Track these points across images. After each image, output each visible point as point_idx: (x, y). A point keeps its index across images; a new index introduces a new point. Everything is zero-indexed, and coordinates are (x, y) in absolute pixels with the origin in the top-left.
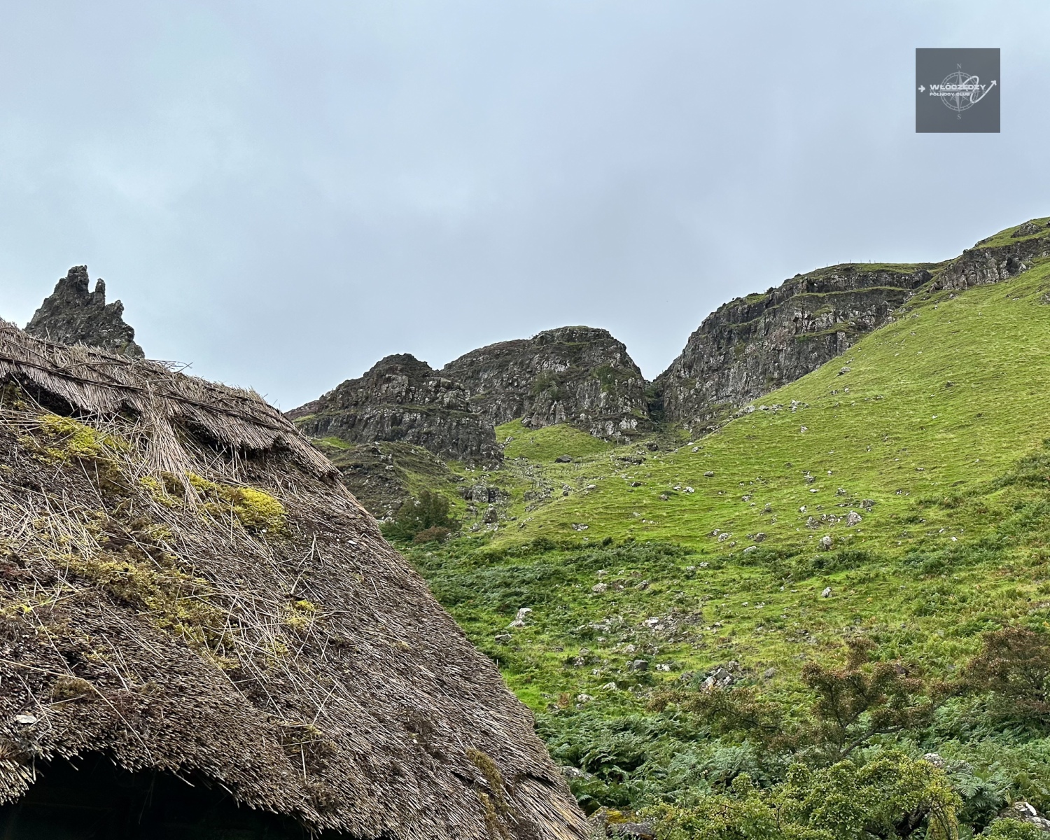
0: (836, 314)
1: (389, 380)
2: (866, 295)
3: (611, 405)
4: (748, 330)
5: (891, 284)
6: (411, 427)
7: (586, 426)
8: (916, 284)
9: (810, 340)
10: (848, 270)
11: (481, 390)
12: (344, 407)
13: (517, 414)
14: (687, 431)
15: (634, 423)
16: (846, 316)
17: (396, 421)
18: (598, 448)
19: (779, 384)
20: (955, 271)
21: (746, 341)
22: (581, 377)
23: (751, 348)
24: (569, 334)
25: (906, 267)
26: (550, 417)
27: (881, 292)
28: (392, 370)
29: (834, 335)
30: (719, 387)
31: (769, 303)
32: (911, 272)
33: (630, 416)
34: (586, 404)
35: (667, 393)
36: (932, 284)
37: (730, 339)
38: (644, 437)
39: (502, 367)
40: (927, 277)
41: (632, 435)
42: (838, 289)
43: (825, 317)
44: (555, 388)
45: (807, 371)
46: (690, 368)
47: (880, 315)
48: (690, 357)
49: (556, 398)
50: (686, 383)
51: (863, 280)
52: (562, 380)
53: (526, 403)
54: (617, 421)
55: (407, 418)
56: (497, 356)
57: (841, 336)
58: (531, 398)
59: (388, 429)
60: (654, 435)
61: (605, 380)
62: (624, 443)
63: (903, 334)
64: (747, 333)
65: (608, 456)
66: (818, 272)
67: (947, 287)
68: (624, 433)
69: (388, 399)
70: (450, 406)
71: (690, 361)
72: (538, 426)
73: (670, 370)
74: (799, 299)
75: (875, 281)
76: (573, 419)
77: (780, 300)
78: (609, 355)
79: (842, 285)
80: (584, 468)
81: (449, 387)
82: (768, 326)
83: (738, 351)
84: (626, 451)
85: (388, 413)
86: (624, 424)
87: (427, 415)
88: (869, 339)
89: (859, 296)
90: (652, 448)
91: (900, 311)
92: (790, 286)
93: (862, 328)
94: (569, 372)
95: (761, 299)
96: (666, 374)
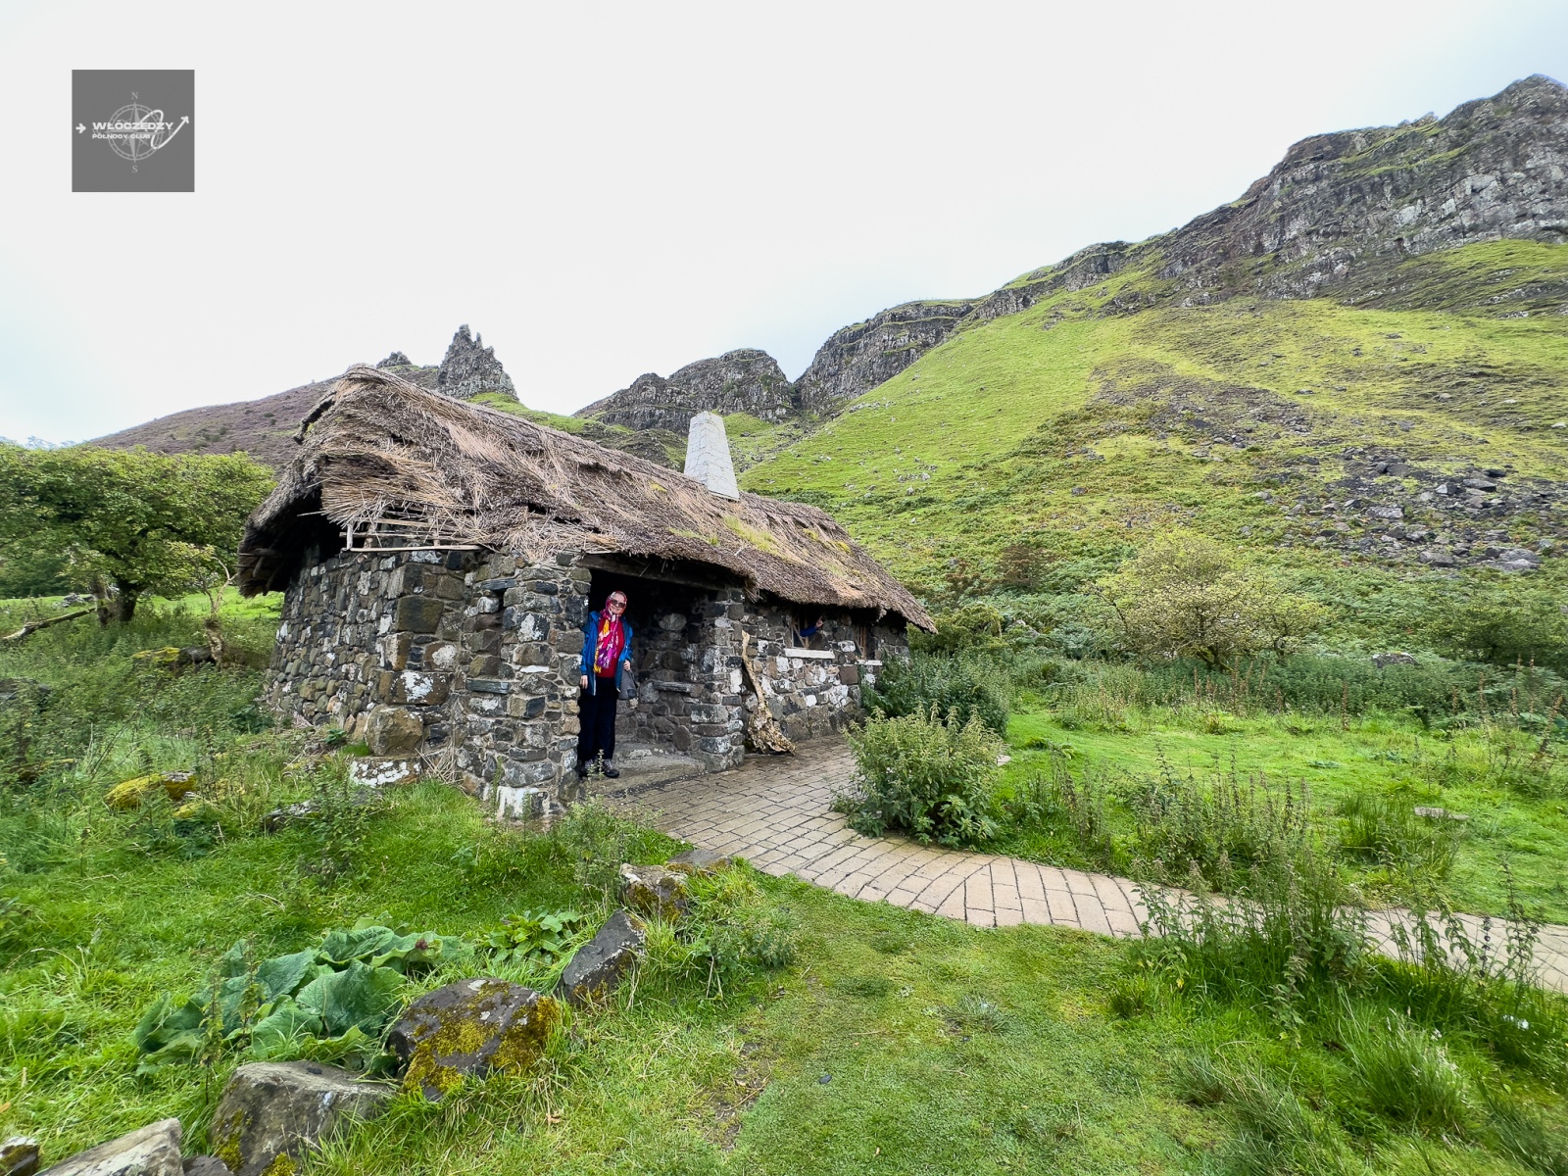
0: (910, 337)
1: (645, 390)
2: (930, 323)
3: (770, 399)
4: (853, 348)
5: (946, 314)
6: (660, 418)
7: (756, 414)
8: (962, 315)
9: (893, 354)
10: (918, 305)
11: (692, 391)
12: (621, 407)
13: (714, 406)
14: (816, 416)
15: (784, 411)
16: (916, 337)
17: (652, 415)
18: (764, 427)
19: (873, 383)
20: (989, 305)
21: (852, 355)
22: (752, 382)
23: (855, 360)
24: (742, 354)
25: (955, 302)
26: (734, 407)
27: (939, 320)
28: (646, 383)
29: (908, 351)
30: (836, 386)
31: (867, 330)
32: (959, 305)
33: (782, 406)
34: (755, 400)
35: (803, 391)
36: (972, 314)
37: (841, 355)
38: (789, 420)
39: (703, 376)
40: (970, 309)
41: (783, 419)
42: (911, 319)
43: (903, 338)
44: (736, 389)
45: (891, 376)
46: (817, 374)
47: (938, 336)
48: (816, 367)
49: (737, 396)
50: (814, 384)
51: (927, 313)
52: (740, 383)
53: (720, 399)
54: (774, 409)
55: (657, 412)
56: (700, 369)
57: (913, 351)
58: (722, 396)
59: (648, 420)
60: (796, 418)
61: (766, 384)
62: (778, 423)
63: (954, 351)
64: (852, 351)
65: (771, 432)
66: (898, 307)
67: (982, 318)
68: (778, 417)
69: (647, 401)
70: (680, 405)
71: (818, 369)
72: (727, 414)
73: (804, 376)
74: (887, 326)
75: (936, 313)
76: (747, 409)
77: (874, 327)
78: (767, 367)
79: (914, 316)
80: (759, 440)
81: (679, 393)
82: (866, 345)
83: (847, 363)
84: (781, 428)
85: (647, 410)
86: (778, 412)
87: (668, 410)
88: (931, 353)
89: (925, 323)
90: (796, 426)
91: (952, 334)
92: (880, 319)
93: (926, 345)
94: (744, 379)
95: (862, 326)
96: (801, 378)
